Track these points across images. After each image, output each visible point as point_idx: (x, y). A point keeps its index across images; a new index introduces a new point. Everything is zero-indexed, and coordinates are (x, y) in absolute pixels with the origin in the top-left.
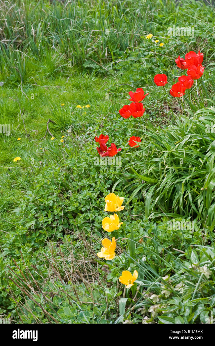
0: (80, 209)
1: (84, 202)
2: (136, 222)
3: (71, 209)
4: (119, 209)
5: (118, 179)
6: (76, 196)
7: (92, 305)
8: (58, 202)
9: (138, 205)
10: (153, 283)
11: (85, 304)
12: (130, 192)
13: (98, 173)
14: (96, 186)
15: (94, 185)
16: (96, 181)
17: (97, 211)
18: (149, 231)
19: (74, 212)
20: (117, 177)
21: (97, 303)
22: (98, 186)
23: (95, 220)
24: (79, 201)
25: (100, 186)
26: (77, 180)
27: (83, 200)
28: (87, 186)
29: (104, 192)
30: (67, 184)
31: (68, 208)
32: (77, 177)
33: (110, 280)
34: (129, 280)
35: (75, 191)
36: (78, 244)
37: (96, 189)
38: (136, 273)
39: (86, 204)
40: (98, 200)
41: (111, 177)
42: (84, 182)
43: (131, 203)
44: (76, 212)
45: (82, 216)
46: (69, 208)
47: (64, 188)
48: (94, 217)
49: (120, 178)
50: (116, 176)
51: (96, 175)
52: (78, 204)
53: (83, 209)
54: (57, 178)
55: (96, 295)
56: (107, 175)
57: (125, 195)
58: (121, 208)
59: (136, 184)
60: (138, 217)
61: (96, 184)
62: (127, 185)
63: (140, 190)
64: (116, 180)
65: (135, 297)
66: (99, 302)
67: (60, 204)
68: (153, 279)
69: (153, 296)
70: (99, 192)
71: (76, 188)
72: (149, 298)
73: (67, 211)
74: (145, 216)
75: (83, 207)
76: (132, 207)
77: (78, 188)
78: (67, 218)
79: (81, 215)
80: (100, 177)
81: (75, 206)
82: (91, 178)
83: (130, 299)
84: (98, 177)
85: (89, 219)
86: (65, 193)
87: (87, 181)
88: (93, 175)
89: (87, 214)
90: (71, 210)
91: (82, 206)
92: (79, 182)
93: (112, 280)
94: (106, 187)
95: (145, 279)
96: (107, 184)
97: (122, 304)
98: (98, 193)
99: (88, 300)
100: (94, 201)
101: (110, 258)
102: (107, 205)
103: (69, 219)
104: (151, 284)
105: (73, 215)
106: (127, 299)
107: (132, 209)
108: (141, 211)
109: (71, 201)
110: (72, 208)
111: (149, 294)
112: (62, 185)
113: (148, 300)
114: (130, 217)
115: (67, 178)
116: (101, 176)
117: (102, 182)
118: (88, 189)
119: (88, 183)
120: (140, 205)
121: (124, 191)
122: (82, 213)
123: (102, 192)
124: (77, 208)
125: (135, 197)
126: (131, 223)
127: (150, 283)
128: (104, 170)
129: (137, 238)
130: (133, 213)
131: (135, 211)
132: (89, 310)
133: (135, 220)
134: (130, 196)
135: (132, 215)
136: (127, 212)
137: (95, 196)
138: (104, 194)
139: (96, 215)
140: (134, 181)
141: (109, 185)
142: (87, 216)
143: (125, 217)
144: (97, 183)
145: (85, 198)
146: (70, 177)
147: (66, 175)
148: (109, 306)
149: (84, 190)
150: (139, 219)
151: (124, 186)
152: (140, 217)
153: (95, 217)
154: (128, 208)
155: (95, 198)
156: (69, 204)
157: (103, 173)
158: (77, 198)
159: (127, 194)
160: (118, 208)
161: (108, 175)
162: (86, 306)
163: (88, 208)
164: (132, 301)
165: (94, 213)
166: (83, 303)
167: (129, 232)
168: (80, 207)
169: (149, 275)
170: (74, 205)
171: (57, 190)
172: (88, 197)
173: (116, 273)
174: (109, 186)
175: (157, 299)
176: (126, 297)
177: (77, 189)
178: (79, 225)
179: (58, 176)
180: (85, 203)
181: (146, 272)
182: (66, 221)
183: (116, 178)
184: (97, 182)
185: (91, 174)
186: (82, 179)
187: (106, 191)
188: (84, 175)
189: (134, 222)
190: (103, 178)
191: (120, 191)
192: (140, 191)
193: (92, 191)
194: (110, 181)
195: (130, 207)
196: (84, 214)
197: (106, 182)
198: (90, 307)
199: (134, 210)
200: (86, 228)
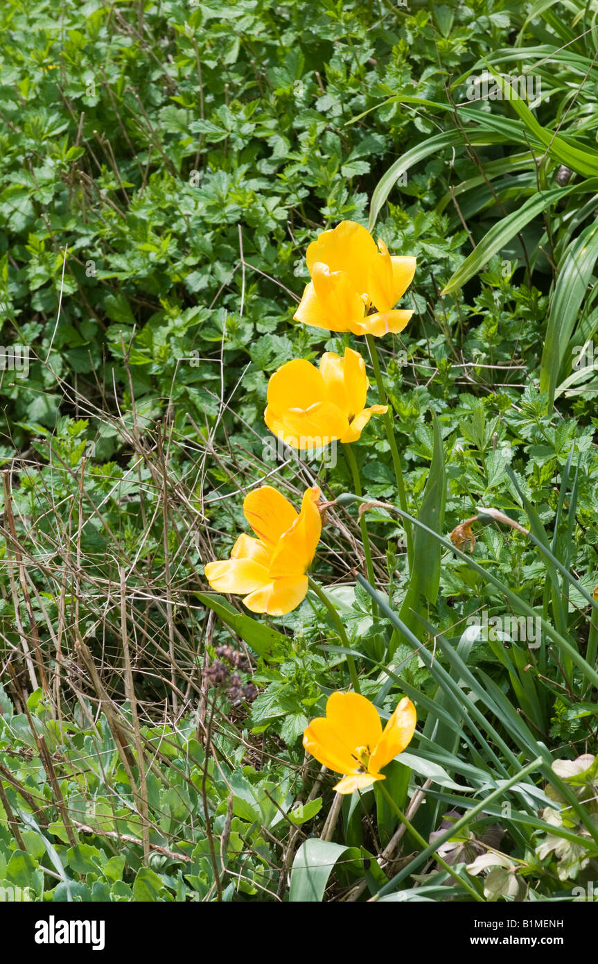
0: (176, 279)
1: (208, 237)
2: (481, 402)
3: (128, 266)
4: (380, 324)
5: (425, 136)
6: (169, 197)
7: (137, 853)
8: (61, 213)
9: (510, 306)
10: (502, 784)
11: (97, 842)
12: (482, 223)
13: (314, 77)
14: (293, 156)
15: (281, 147)
16: (297, 124)
17: (269, 306)
18: (538, 471)
19: (143, 287)
20: (418, 122)
21: (167, 849)
22: (302, 158)
23: (251, 352)
24: (180, 226)
25: (313, 162)
26: (189, 98)
27: (205, 226)
28: (239, 145)
29: (330, 200)
30: (128, 114)
31: (109, 258)
32: (193, 81)
33: (264, 722)
34: (360, 750)
35: (170, 165)
36: (127, 484)
37: (290, 172)
38: (405, 718)
39: (217, 254)
40: (288, 238)
41: (385, 118)
42: (230, 123)
43: (472, 289)
44: (151, 290)
45: (179, 322)
46: (117, 261)
47: (105, 141)
48: (246, 338)
49: (435, 132)
50: (413, 112)
51: (300, 92)
52: (170, 247)
53: (197, 282)
54: (78, 71)
55: (170, 801)
56: (362, 100)
57: (451, 234)
58: (391, 322)
59: (522, 178)
60: (500, 376)
61: (295, 146)
62: (471, 175)
63: (540, 217)
64: (411, 137)
65: (390, 847)
66: (180, 843)
67: (71, 226)
68: (508, 764)
69: (490, 860)
70: (304, 193)
71: (178, 147)
72: (461, 865)
73: (102, 276)
74: (537, 376)
75: (194, 268)
76: (477, 310)
77: (191, 147)
78: (100, 314)
79: (174, 311)
80: (321, 105)
81: (153, 257)
82: (273, 102)
83: (359, 854)
84: (312, 105)
85: (218, 345)
86: (110, 169)
87: (242, 115)
88: (283, 89)
89: (209, 312)
90: (122, 277)
91: (192, 261)
92: (197, 115)
93: (276, 723)
94: (349, 172)
95: (466, 756)
96: (355, 155)
97: (309, 875)
98: (294, 200)
99: (120, 825)
100: (263, 243)
101: (273, 602)
102: (317, 288)
103: (108, 322)
104: (488, 786)
105: (133, 304)
106: (340, 850)
107: (477, 321)
108: (525, 342)
109: (132, 222)
110: (136, 263)
111: (468, 845)
112: (99, 114)
113: (454, 879)
114: (449, 371)
115: (139, 74)
116: (329, 102)
117: (330, 137)
118: (245, 168)
119: (248, 128)
120: (522, 308)
121: (449, 211)
122: (187, 300)
123: (318, 194)
124: (160, 269)
125: (500, 253)
126: (453, 404)
127: (486, 782)
128: (354, 66)
129: (468, 501)
130: (475, 352)
131: (490, 339)
132: (111, 880)
133: (480, 393)
134: (477, 241)
135: (470, 359)
136: (441, 339)
137: (274, 212)
138: (326, 211)
139: (260, 328)
140: (517, 161)
141: (368, 159)
142: (210, 324)
143: (425, 365)
144: (301, 137)
145: (215, 219)
146: (156, 75)
147: (131, 61)
148: (228, 876)
149: (218, 166)
150: (505, 392)
151: (454, 178)
152: (508, 377)
153: (257, 335)
154: (453, 317)
155: (272, 225)
156: (122, 234)
157: (342, 86)
158: (172, 209)
159: (460, 228)
160: (374, 318)
161: (372, 102)
162: (100, 853)
163: (226, 277)
164: (367, 863)
165: (252, 313)
166: (85, 836)
167: (426, 464)
168: (178, 266)
169: (484, 733)
170: (146, 247)
171: (65, 142)
172: (231, 212)
173: (305, 693)
174: (364, 168)
175: (506, 883)
176: (337, 838)
177: (183, 154)
178: (155, 369)
179: (84, 62)
180: (209, 247)
181: (471, 714)
182: (89, 331)
183: (412, 124)
184: (301, 131)
185: (271, 81)
186: (220, 99)
187: (345, 194)
188: (237, 80)
189: (469, 404)
190: (338, 111)
191: (428, 208)
192: (538, 224)
193: (263, 185)
194: (379, 138)
195: (466, 309)
196: (192, 312)
197: (350, 141)
198: (122, 868)
199: (481, 332)
200: (193, 392)
